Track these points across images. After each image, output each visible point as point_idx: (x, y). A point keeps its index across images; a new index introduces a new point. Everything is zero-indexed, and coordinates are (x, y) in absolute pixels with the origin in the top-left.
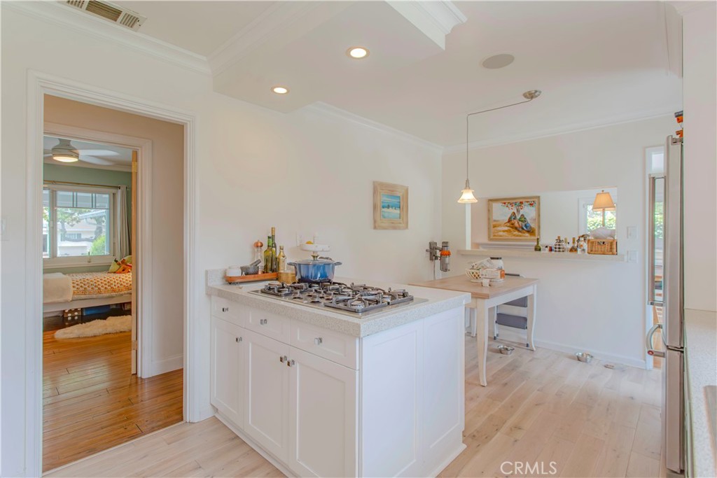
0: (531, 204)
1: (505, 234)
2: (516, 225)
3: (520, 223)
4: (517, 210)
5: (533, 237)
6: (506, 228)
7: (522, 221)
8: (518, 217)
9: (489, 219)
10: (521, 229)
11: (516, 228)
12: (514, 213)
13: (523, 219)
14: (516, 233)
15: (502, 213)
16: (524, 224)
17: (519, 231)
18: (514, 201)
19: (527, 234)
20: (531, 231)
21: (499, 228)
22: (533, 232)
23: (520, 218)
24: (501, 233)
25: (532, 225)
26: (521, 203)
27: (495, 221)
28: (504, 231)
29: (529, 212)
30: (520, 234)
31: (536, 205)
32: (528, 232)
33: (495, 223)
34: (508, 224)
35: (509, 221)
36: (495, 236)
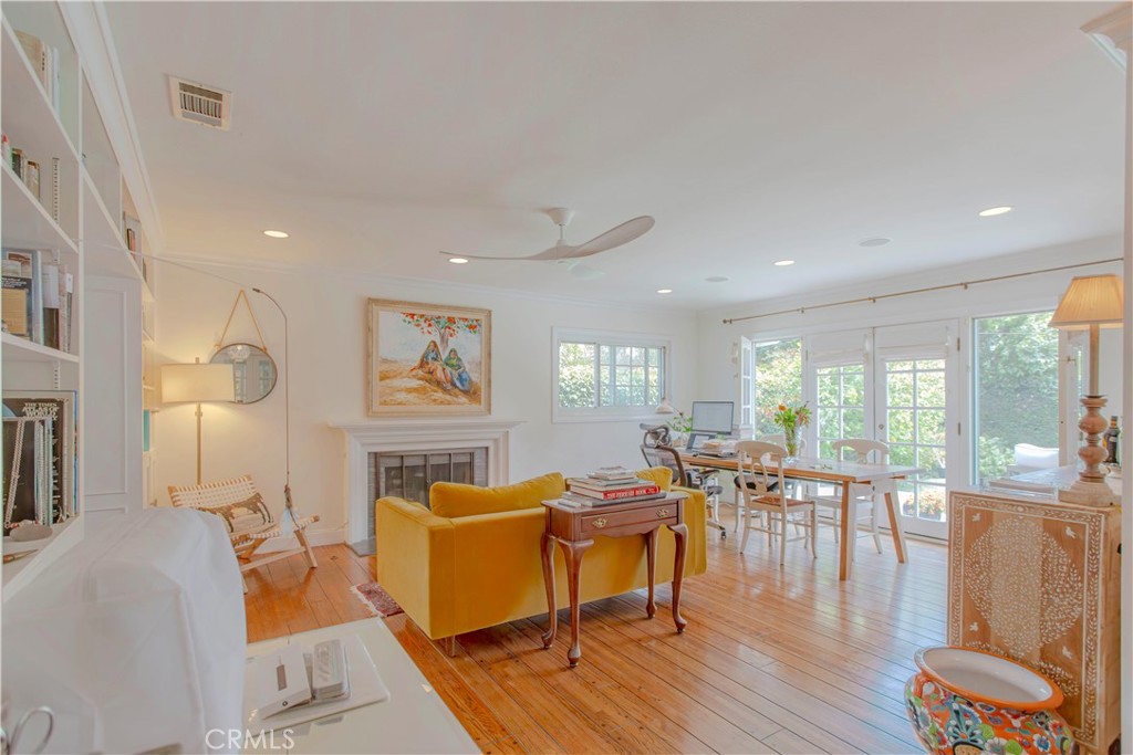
0: (471, 327)
1: (411, 397)
2: (439, 374)
3: (448, 369)
4: (442, 337)
5: (475, 407)
6: (415, 383)
7: (452, 366)
8: (444, 355)
9: (368, 355)
10: (449, 387)
11: (439, 383)
12: (434, 342)
13: (454, 361)
14: (439, 395)
15: (403, 343)
16: (455, 373)
17: (445, 390)
18: (436, 313)
19: (463, 399)
20: (471, 393)
21: (397, 383)
22: (475, 393)
23: (449, 358)
24: (402, 396)
25: (475, 377)
26: (451, 320)
27: (385, 361)
28: (409, 390)
29: (466, 345)
30: (448, 397)
31: (483, 329)
32: (466, 392)
33: (384, 367)
34: (420, 372)
35: (423, 363)
36: (385, 403)
